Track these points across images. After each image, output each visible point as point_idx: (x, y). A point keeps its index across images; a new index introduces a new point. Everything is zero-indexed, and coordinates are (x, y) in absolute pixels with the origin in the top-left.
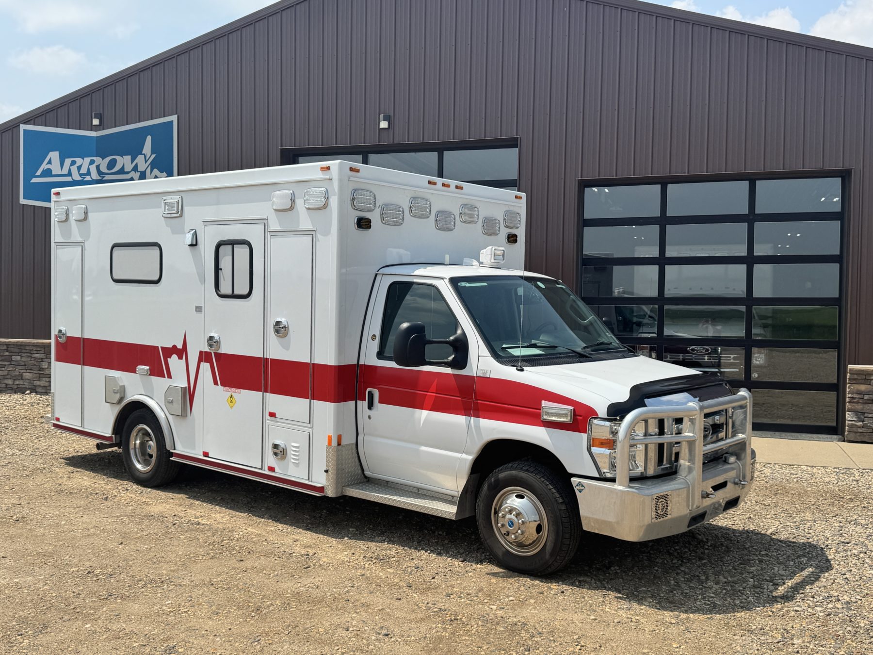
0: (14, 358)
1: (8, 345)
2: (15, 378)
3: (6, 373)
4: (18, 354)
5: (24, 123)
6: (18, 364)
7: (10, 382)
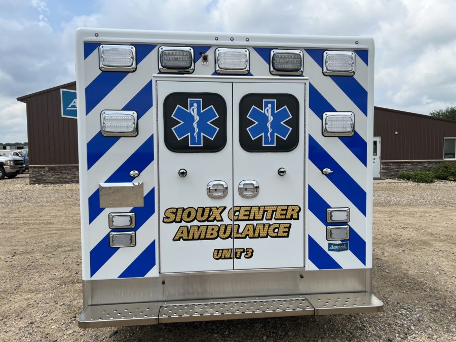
0: (63, 171)
1: (59, 167)
2: (64, 178)
3: (59, 177)
4: (64, 170)
5: (62, 88)
6: (64, 173)
7: (62, 180)
